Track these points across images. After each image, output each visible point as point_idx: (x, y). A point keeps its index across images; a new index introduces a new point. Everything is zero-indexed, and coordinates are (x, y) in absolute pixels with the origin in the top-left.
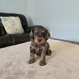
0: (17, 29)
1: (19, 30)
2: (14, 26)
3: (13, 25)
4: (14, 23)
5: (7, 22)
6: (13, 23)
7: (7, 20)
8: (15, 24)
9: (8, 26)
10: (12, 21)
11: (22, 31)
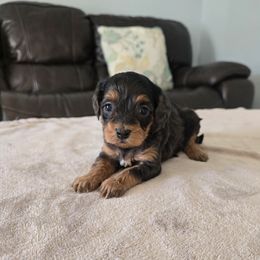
2: (139, 61)
3: (138, 56)
4: (142, 51)
5: (117, 47)
6: (138, 51)
7: (119, 37)
8: (143, 55)
9: (118, 61)
10: (135, 43)
11: (163, 81)
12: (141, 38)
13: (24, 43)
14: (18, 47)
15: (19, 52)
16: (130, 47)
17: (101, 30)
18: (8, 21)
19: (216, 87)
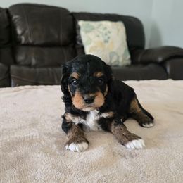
0: (112, 54)
1: (118, 57)
2: (107, 45)
3: (106, 41)
4: (109, 38)
5: (91, 35)
6: (106, 37)
7: (93, 28)
8: (110, 41)
9: (92, 44)
10: (104, 32)
11: (124, 59)
12: (108, 29)
13: (27, 32)
14: (22, 34)
15: (23, 38)
16: (101, 35)
17: (81, 23)
18: (17, 17)
19: (162, 64)
